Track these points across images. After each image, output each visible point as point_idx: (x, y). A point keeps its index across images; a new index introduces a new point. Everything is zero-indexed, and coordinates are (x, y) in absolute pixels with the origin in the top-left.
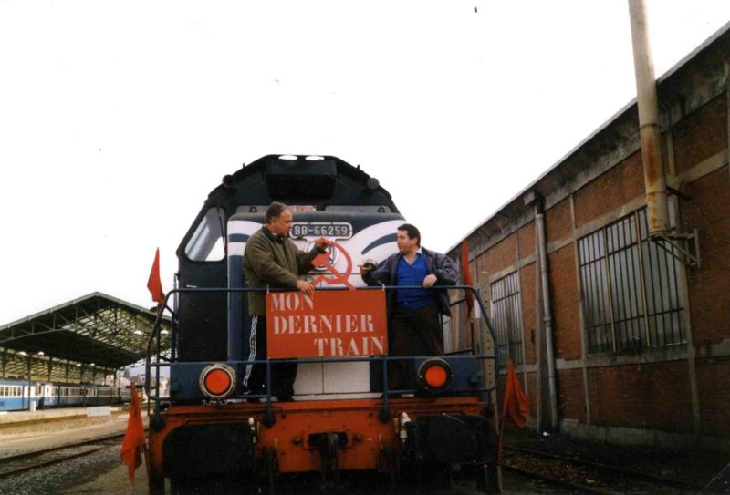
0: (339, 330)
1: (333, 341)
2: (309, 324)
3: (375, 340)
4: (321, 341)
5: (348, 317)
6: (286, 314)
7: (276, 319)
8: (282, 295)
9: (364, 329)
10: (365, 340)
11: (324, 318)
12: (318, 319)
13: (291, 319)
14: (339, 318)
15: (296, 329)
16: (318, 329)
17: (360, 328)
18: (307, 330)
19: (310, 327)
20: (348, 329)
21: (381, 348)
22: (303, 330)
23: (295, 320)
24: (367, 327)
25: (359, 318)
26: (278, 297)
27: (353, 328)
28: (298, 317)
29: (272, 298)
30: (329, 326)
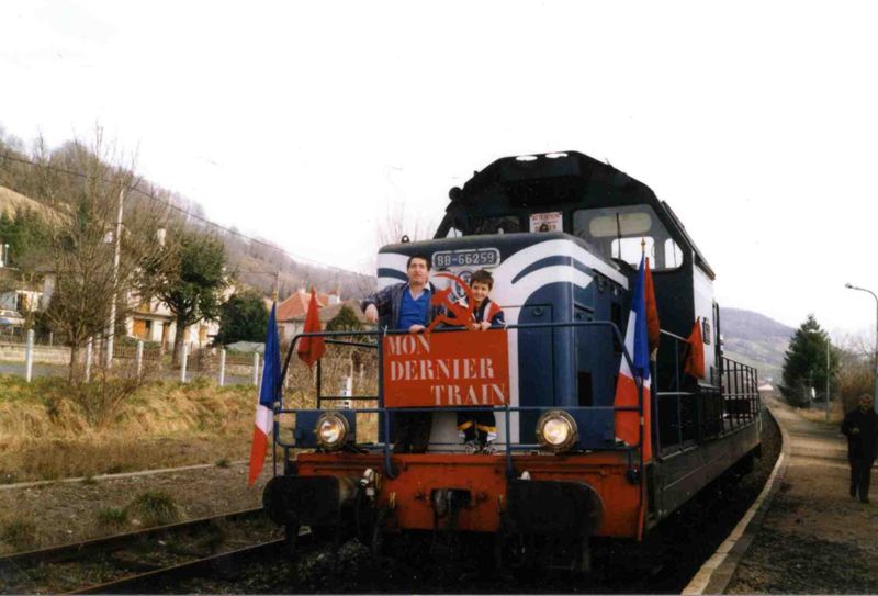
0: (456, 376)
1: (450, 388)
2: (426, 370)
3: (495, 387)
4: (438, 388)
5: (466, 362)
6: (402, 358)
7: (393, 364)
8: (398, 338)
9: (483, 375)
10: (485, 388)
11: (441, 362)
12: (435, 363)
13: (408, 363)
14: (456, 362)
15: (412, 375)
16: (435, 375)
17: (479, 374)
18: (423, 377)
19: (427, 373)
20: (467, 375)
21: (501, 396)
22: (420, 376)
23: (412, 365)
24: (487, 372)
25: (478, 363)
26: (395, 340)
27: (471, 374)
28: (415, 362)
29: (388, 341)
30: (446, 371)
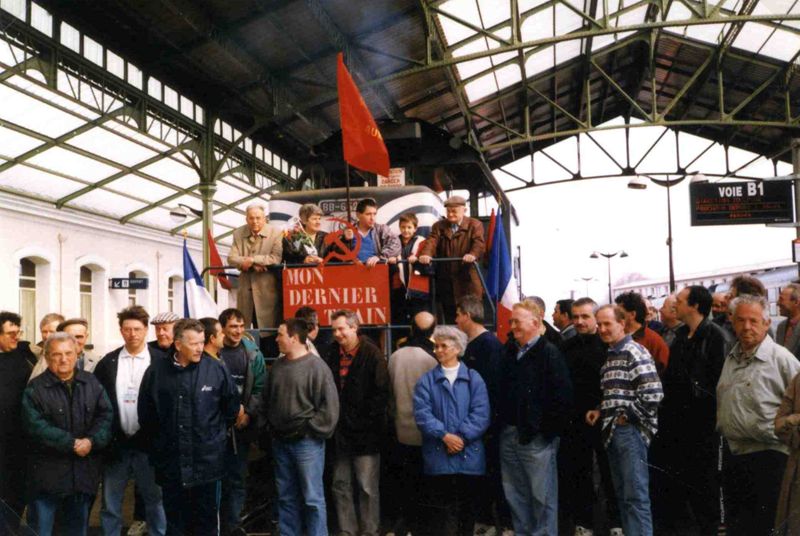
0: (346, 301)
2: (320, 297)
3: (378, 310)
5: (354, 290)
6: (300, 287)
7: (292, 292)
8: (296, 271)
9: (368, 301)
10: (369, 311)
11: (333, 290)
12: (327, 292)
13: (304, 292)
14: (346, 291)
15: (308, 301)
16: (328, 300)
17: (364, 300)
18: (318, 302)
19: (321, 299)
20: (354, 301)
21: (383, 317)
22: (314, 301)
23: (308, 293)
24: (371, 298)
25: (364, 291)
26: (293, 272)
27: (358, 300)
28: (311, 291)
29: (287, 273)
30: (337, 298)
